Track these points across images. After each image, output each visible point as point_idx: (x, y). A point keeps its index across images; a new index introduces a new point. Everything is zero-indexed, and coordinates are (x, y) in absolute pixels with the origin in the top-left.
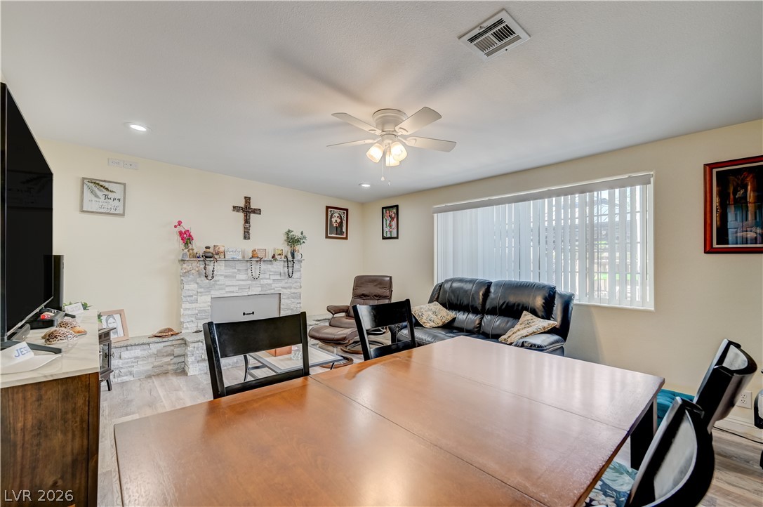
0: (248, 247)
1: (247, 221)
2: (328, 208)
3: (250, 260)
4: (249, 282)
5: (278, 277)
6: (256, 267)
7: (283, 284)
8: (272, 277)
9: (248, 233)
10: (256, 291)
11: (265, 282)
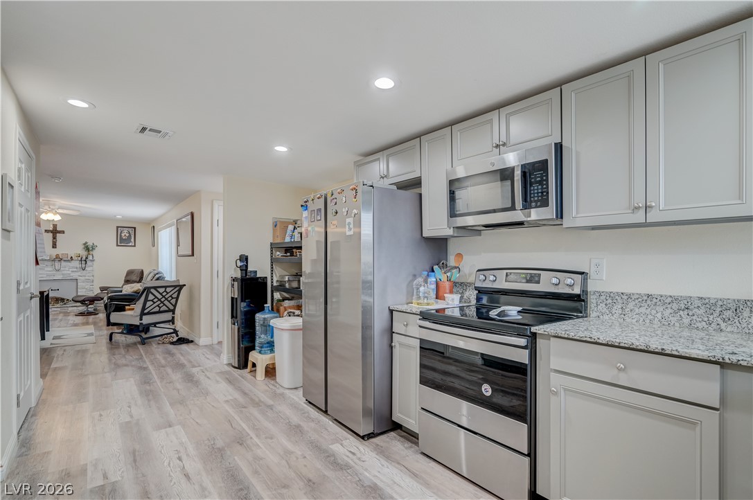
0: (54, 252)
1: (54, 238)
2: (118, 227)
3: (54, 260)
4: (54, 272)
5: (75, 270)
6: (57, 264)
7: (79, 274)
8: (71, 270)
9: (56, 245)
10: (60, 277)
11: (66, 272)
